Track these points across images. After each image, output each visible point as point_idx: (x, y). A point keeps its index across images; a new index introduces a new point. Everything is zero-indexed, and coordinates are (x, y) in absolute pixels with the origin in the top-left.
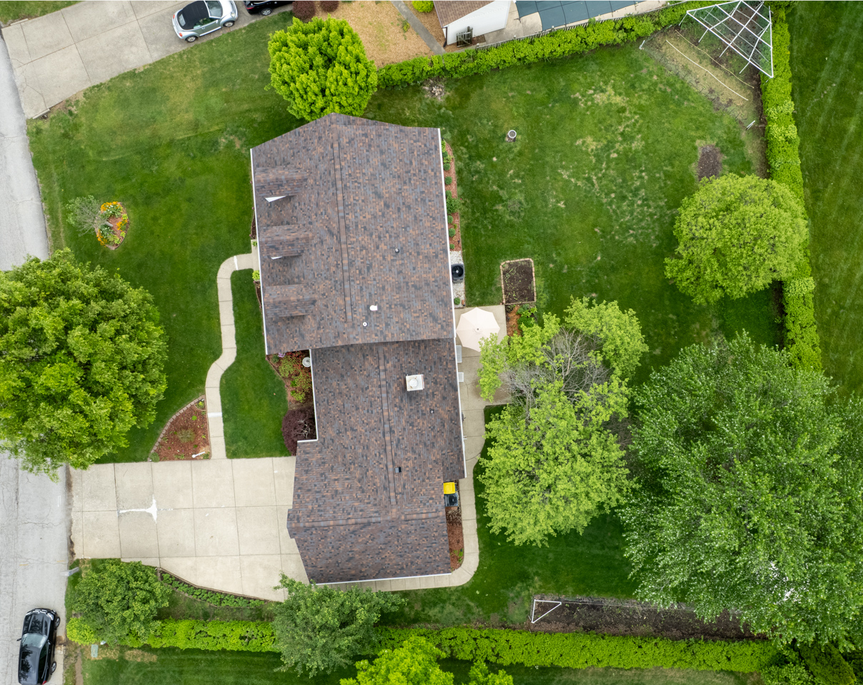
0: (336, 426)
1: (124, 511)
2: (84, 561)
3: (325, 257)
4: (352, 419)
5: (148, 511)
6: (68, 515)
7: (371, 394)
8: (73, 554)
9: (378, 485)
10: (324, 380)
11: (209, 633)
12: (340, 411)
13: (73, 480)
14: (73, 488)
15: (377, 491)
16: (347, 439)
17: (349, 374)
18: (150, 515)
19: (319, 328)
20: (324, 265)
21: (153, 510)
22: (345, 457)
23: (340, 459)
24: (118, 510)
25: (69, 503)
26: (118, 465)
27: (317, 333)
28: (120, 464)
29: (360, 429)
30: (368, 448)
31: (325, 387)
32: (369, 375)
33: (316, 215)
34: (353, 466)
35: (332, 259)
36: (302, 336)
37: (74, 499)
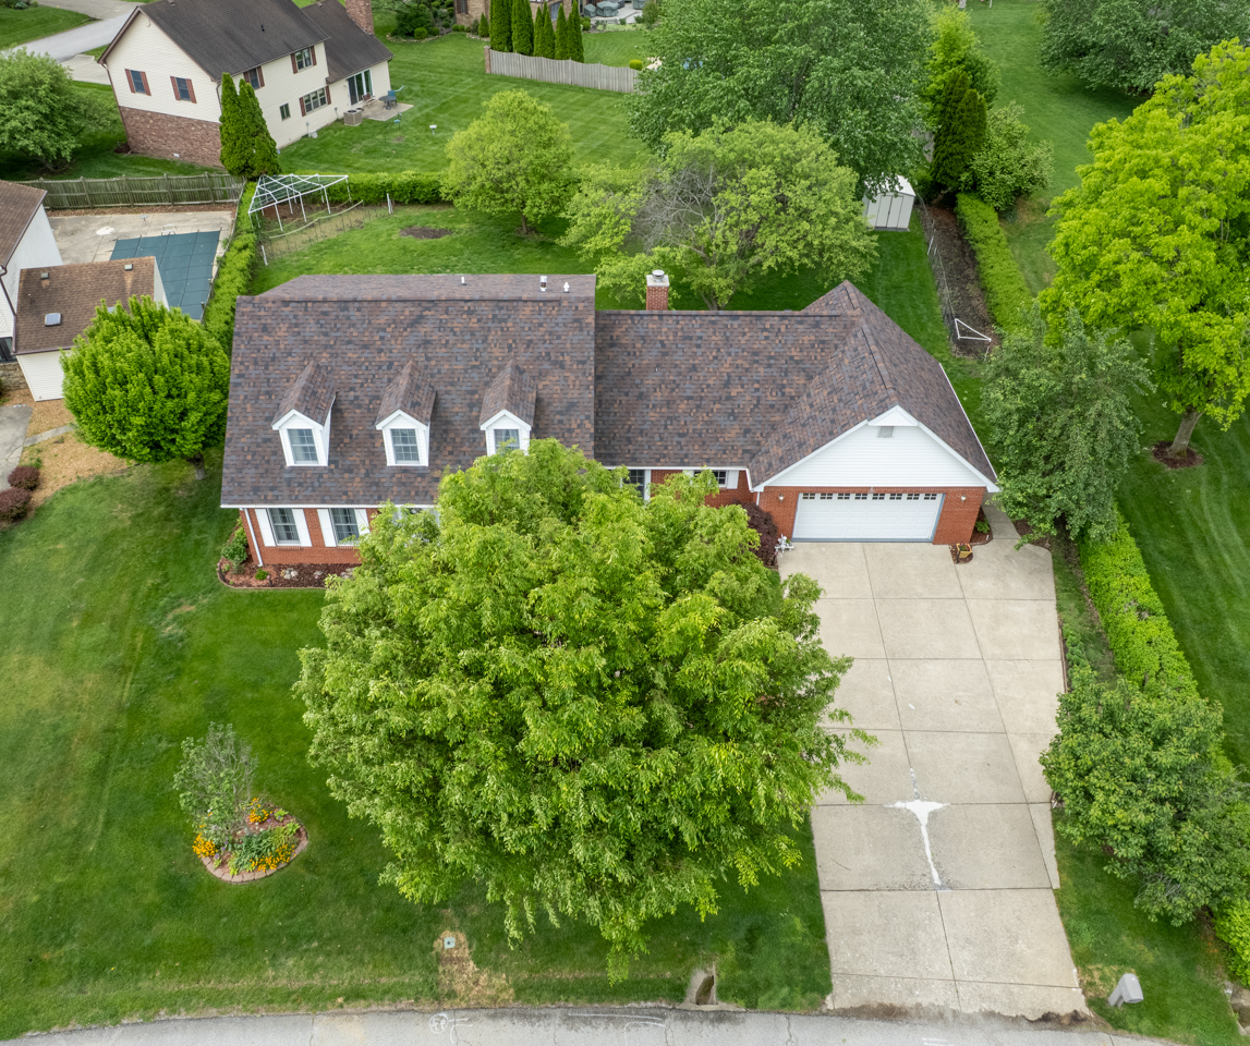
0: (721, 419)
1: (935, 874)
2: (1086, 987)
3: (452, 339)
4: (711, 382)
5: (923, 819)
6: (971, 1021)
7: (671, 338)
8: (1076, 1019)
9: (813, 338)
10: (645, 439)
11: (1157, 668)
12: (698, 407)
13: (875, 1000)
14: (897, 1003)
15: (823, 342)
16: (744, 397)
17: (638, 381)
18: (933, 815)
19: (562, 367)
20: (463, 342)
21: (922, 809)
22: (772, 406)
23: (777, 418)
24: (936, 888)
25: (937, 1017)
26: (823, 884)
27: (570, 370)
28: (821, 876)
29: (726, 367)
30: (756, 354)
31: (657, 438)
32: (643, 338)
33: (380, 351)
34: (787, 390)
35: (457, 324)
36: (572, 406)
37: (925, 1002)
